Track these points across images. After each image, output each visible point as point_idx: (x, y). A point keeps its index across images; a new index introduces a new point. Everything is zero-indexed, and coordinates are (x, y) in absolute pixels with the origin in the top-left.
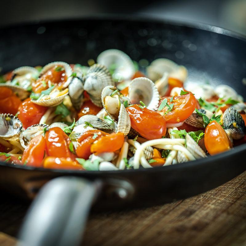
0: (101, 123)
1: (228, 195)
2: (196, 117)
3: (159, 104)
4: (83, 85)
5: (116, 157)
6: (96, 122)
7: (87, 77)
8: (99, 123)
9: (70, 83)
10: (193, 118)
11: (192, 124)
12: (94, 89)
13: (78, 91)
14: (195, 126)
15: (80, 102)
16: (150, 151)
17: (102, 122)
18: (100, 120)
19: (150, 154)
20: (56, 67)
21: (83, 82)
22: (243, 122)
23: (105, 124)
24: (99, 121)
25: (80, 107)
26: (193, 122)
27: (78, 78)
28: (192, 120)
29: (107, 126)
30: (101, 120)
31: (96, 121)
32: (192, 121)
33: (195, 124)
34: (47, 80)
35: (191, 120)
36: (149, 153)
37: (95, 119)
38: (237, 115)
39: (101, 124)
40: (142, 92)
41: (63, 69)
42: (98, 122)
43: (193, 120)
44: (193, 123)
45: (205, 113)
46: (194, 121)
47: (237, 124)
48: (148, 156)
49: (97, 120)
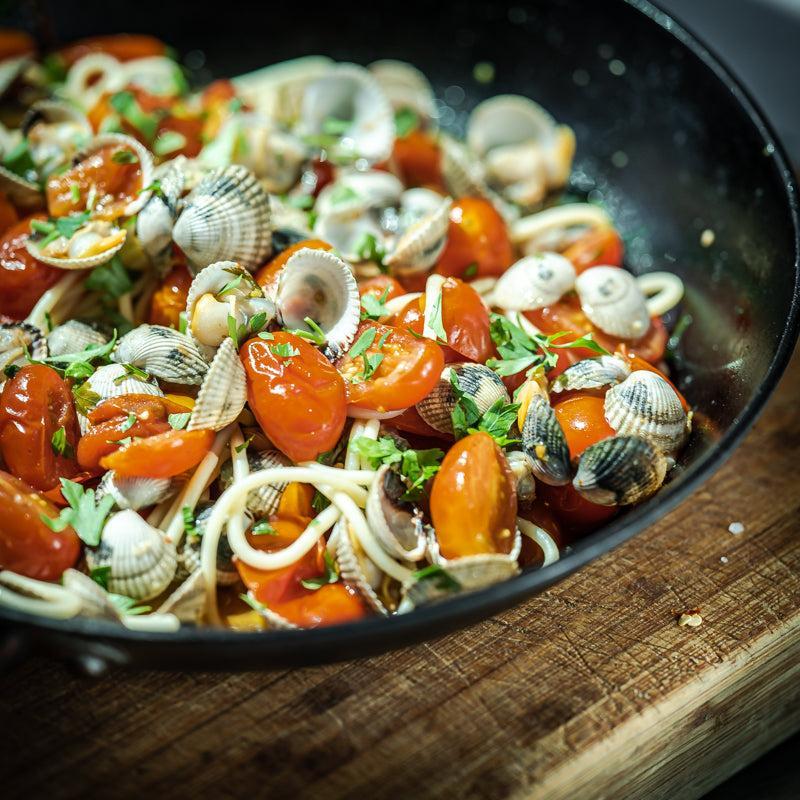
0: (176, 366)
1: (470, 649)
2: (445, 399)
3: (356, 335)
4: (174, 223)
5: (169, 496)
6: (161, 361)
7: (189, 207)
8: (169, 366)
9: (142, 209)
10: (437, 401)
11: (428, 417)
12: (194, 248)
13: (157, 239)
14: (434, 426)
15: (162, 263)
16: (278, 488)
17: (181, 361)
18: (177, 356)
19: (273, 497)
20: (119, 149)
21: (176, 214)
22: (564, 449)
23: (189, 369)
24: (172, 357)
25: (163, 276)
26: (433, 412)
27: (165, 200)
28: (432, 406)
29: (192, 376)
30: (181, 354)
31: (163, 359)
32: (431, 410)
33: (437, 420)
34: (89, 180)
35: (429, 404)
36: (271, 494)
37: (161, 353)
38: (553, 427)
39: (175, 368)
40: (324, 284)
41: (134, 160)
42: (168, 363)
43: (436, 406)
44: (433, 415)
45: (474, 393)
46: (436, 409)
47: (548, 452)
48: (266, 503)
49: (168, 354)
